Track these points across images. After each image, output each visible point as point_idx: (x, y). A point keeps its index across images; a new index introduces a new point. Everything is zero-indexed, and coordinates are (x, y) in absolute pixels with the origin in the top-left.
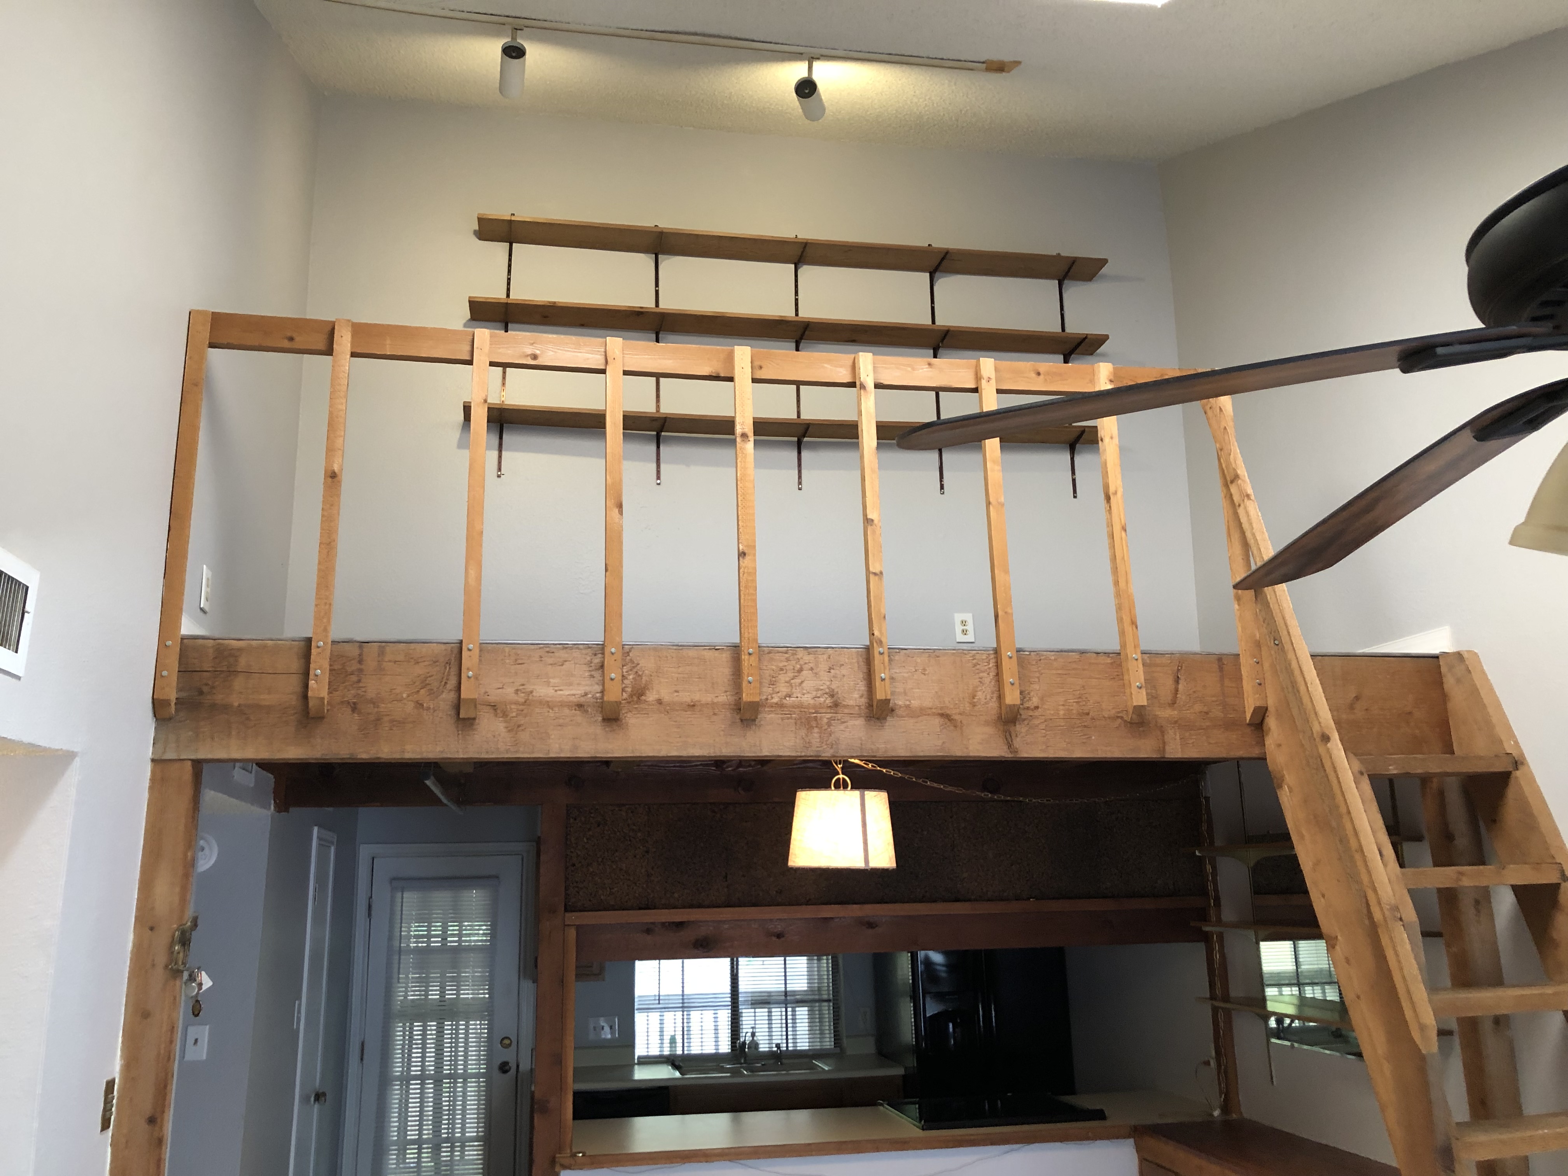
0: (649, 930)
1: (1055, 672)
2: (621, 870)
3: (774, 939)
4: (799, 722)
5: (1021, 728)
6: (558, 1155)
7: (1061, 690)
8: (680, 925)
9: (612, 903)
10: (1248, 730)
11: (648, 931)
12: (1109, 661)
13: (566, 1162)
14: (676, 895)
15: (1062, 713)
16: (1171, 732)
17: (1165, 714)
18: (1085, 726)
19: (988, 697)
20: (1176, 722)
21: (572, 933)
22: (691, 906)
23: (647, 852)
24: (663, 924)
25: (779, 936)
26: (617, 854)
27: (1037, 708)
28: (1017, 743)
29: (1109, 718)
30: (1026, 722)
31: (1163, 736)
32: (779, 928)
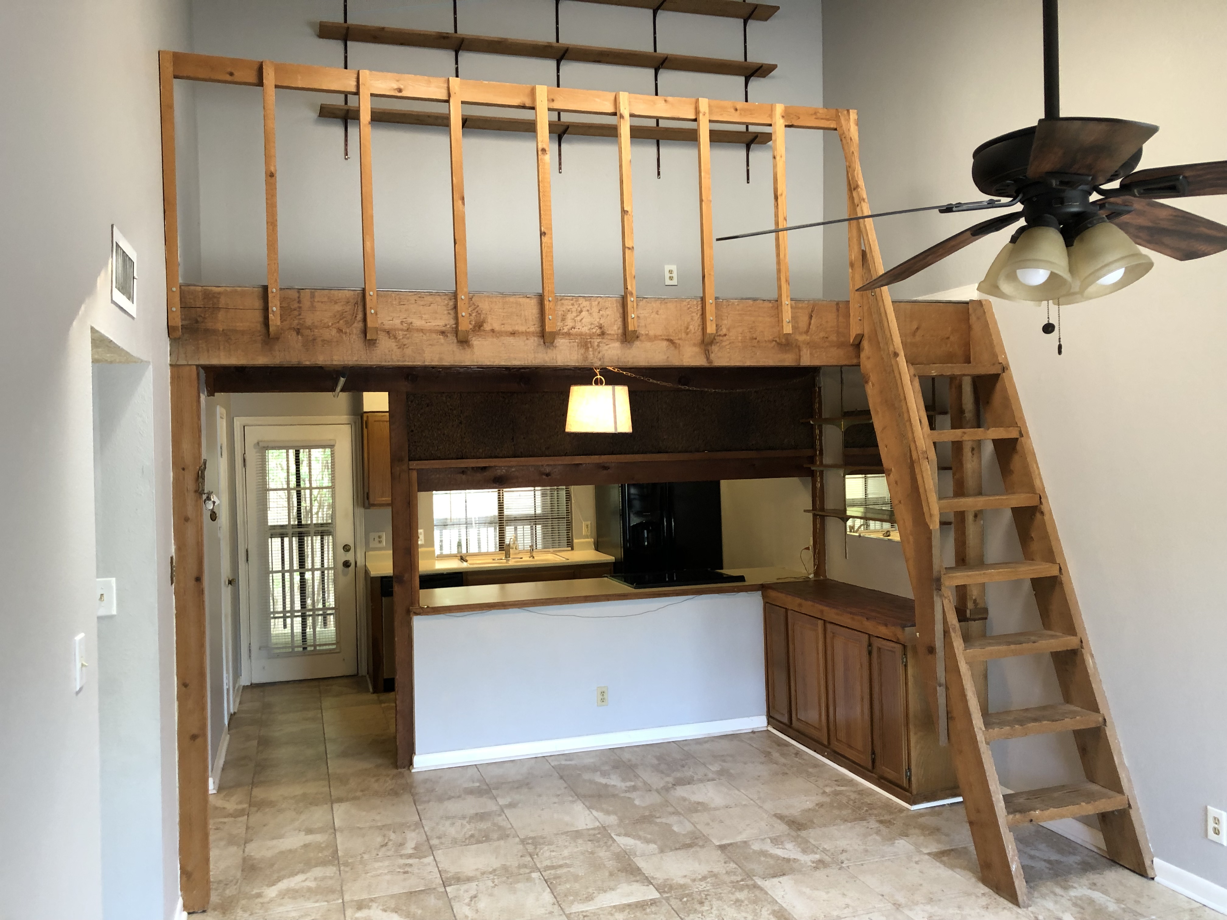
0: (463, 471)
1: (737, 312)
2: (444, 434)
3: (544, 477)
4: (580, 345)
5: (715, 348)
6: (411, 608)
7: (740, 324)
8: (484, 469)
9: (439, 455)
10: (851, 349)
11: (463, 472)
12: (771, 305)
13: (418, 611)
14: (481, 450)
15: (740, 338)
16: (805, 350)
17: (802, 338)
18: (754, 346)
19: (696, 329)
20: (808, 343)
21: (414, 474)
22: (491, 457)
23: (461, 423)
24: (473, 468)
25: (548, 475)
26: (441, 424)
27: (725, 335)
28: (712, 356)
29: (769, 341)
30: (718, 344)
31: (800, 353)
32: (548, 470)
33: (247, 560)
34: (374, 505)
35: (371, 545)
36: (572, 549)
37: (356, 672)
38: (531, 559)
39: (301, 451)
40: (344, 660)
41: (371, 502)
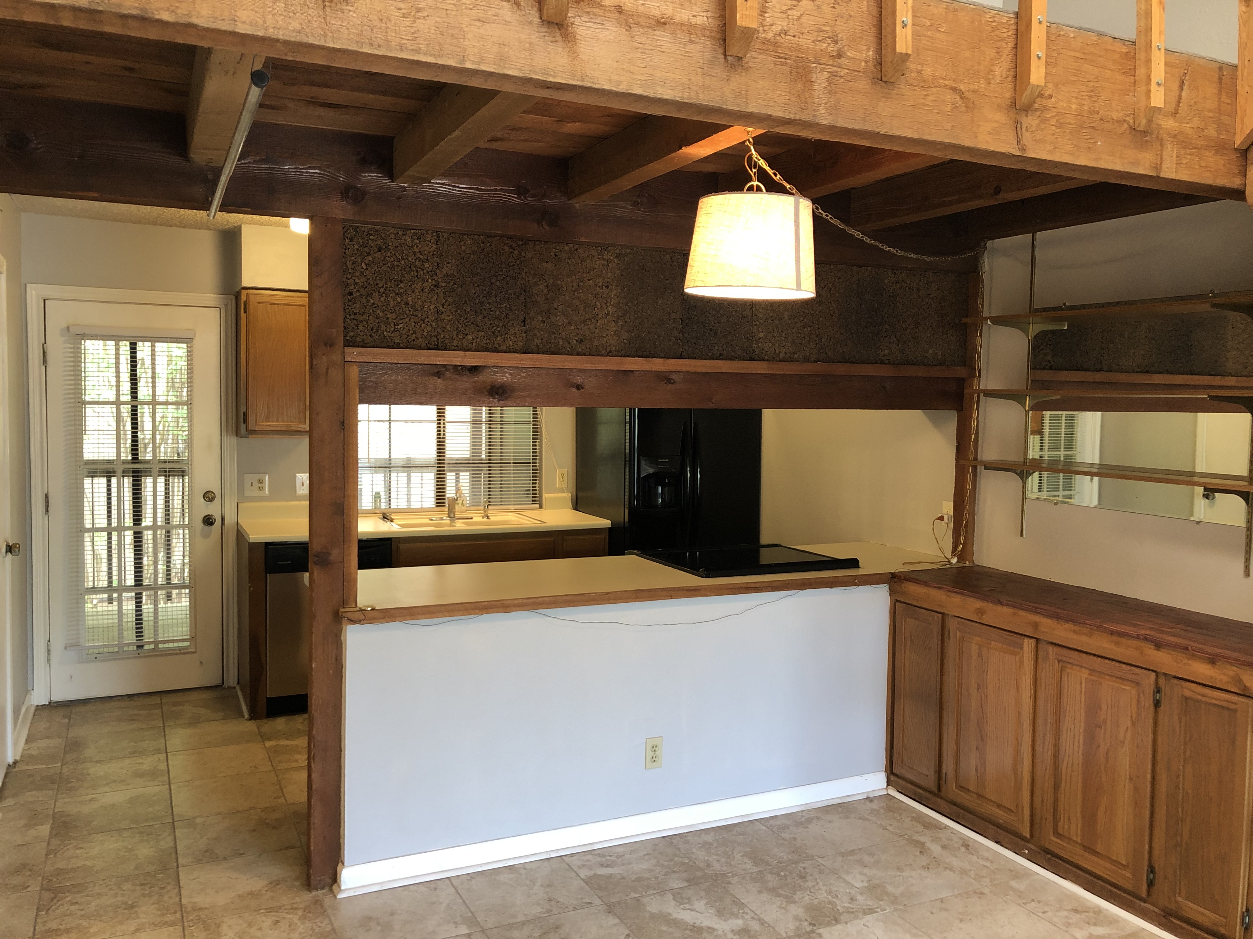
0: (439, 371)
1: (1072, 54)
2: (407, 304)
3: (574, 390)
4: (794, 72)
5: (1030, 121)
6: (342, 610)
7: (1075, 78)
8: (474, 369)
9: (397, 341)
10: (1234, 156)
11: (438, 375)
12: (1125, 50)
13: (357, 616)
14: (470, 337)
15: (1074, 106)
16: (1169, 147)
17: (1168, 124)
18: (1093, 128)
19: (1004, 75)
20: (1175, 136)
21: (354, 373)
22: (486, 350)
23: (437, 286)
24: (455, 367)
25: (579, 387)
26: (402, 285)
27: (1050, 96)
28: (1027, 139)
29: (1117, 121)
30: (1038, 113)
31: (1162, 151)
32: (579, 380)
33: (47, 511)
34: (253, 432)
35: (247, 493)
36: (541, 507)
37: (220, 682)
38: (485, 519)
39: (140, 344)
40: (201, 663)
41: (251, 427)
